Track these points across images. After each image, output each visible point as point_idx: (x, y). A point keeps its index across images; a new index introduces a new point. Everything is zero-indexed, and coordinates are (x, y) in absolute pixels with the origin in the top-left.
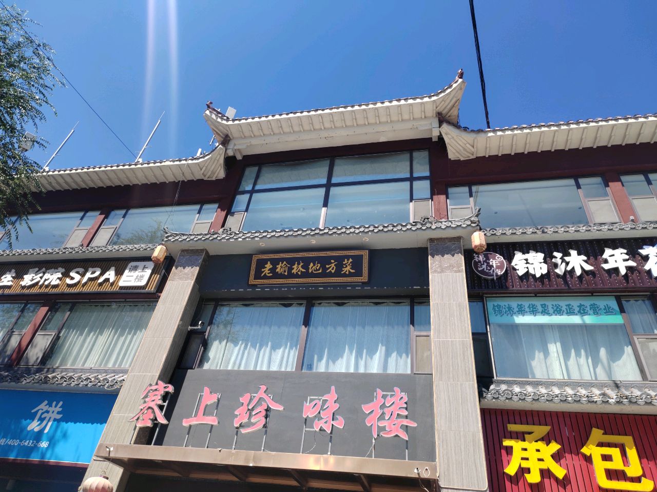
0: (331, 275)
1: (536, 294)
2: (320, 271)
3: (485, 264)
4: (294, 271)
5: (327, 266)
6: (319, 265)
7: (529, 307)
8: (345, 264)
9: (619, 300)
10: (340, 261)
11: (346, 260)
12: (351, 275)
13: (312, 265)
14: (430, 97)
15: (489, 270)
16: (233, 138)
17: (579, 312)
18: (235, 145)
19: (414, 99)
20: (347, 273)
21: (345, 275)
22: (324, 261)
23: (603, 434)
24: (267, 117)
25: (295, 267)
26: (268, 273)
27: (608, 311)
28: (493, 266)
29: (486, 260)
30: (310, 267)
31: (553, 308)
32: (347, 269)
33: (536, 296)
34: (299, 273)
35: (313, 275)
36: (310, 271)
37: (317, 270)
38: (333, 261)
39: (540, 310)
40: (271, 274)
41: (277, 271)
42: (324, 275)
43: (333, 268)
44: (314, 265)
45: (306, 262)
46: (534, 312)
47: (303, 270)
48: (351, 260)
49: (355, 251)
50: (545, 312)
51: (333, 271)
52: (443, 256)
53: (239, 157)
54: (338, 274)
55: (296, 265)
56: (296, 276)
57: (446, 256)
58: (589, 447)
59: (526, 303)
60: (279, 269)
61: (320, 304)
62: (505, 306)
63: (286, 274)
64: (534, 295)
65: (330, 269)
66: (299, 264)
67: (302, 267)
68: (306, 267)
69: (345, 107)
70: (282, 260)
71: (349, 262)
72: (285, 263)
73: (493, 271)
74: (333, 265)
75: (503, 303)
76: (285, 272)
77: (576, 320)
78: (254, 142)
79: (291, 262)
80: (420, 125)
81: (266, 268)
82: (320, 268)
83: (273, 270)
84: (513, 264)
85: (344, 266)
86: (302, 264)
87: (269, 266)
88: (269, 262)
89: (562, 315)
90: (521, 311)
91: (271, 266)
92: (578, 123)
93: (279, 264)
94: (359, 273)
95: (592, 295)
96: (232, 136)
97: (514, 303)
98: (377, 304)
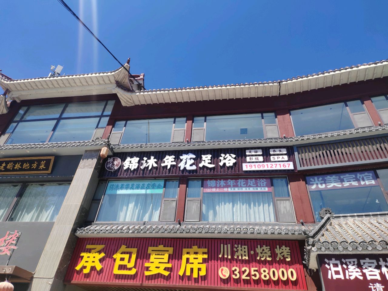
0: (33, 170)
1: (131, 179)
2: (29, 168)
3: (112, 163)
4: (16, 168)
5: (32, 165)
6: (29, 164)
7: (126, 186)
8: (41, 164)
9: (166, 181)
10: (39, 161)
11: (43, 161)
12: (43, 169)
13: (25, 164)
14: (111, 72)
15: (112, 167)
16: (12, 90)
17: (146, 188)
18: (12, 94)
19: (103, 73)
20: (42, 169)
21: (40, 170)
22: (31, 162)
23: (126, 248)
24: (28, 80)
25: (16, 165)
26: (3, 169)
27: (159, 187)
28: (114, 164)
29: (113, 161)
30: (24, 165)
31: (136, 186)
32: (42, 166)
33: (131, 180)
34: (18, 169)
35: (25, 170)
36: (23, 168)
37: (27, 167)
38: (36, 162)
39: (130, 187)
40: (4, 169)
41: (7, 167)
42: (31, 169)
43: (35, 166)
44: (26, 164)
45: (23, 162)
46: (127, 188)
47: (20, 167)
48: (45, 162)
49: (48, 157)
50: (132, 188)
51: (35, 168)
52: (88, 160)
53: (18, 101)
54: (37, 169)
55: (17, 164)
56: (16, 170)
57: (89, 160)
58: (117, 254)
59: (125, 183)
60: (9, 166)
61: (32, 185)
62: (116, 185)
63: (11, 169)
64: (130, 179)
65: (33, 167)
66: (19, 164)
67: (20, 166)
68: (22, 165)
69: (68, 76)
70: (11, 161)
71: (44, 162)
72: (12, 163)
73: (114, 167)
74: (35, 164)
75: (115, 183)
76: (11, 168)
77: (143, 191)
78: (23, 93)
79: (15, 162)
80: (108, 87)
81: (2, 166)
82: (29, 166)
83: (5, 167)
84: (124, 164)
85: (41, 165)
86: (20, 164)
87: (4, 165)
88: (4, 163)
89: (139, 189)
90: (122, 188)
91: (5, 165)
92: (177, 90)
93: (9, 164)
94: (47, 169)
95: (155, 179)
96: (11, 89)
97: (120, 183)
98: (60, 184)
